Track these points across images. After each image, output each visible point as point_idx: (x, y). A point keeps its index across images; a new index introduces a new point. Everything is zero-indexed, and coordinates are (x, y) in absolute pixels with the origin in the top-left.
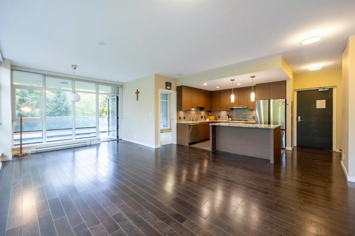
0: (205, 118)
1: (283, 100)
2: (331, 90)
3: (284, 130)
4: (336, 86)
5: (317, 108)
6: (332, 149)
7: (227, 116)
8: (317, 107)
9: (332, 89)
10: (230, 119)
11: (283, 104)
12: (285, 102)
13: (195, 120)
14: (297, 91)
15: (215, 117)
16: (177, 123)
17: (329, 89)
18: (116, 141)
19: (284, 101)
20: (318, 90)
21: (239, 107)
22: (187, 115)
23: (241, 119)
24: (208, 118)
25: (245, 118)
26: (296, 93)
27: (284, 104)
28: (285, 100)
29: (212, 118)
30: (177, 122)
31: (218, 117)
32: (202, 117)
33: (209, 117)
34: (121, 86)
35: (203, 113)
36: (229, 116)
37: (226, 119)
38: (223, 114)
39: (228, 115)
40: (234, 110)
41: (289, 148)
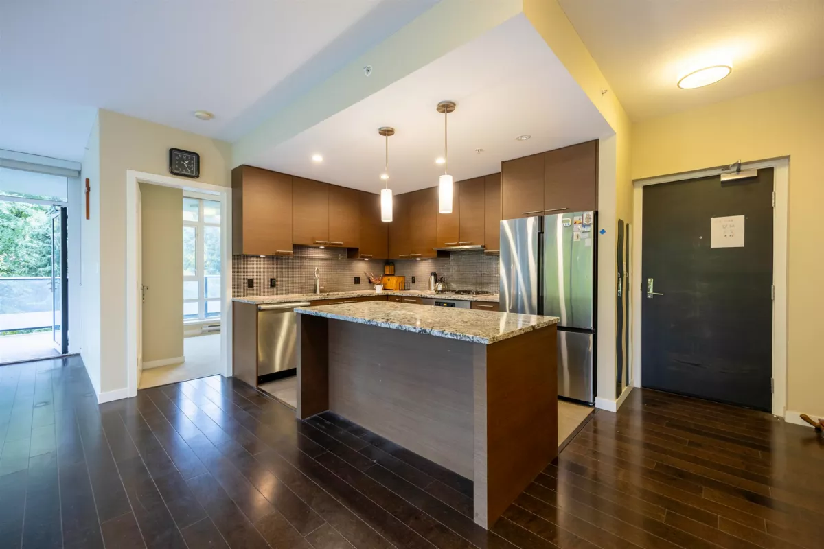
0: (370, 282)
1: (585, 214)
2: (766, 175)
3: (589, 331)
4: (788, 157)
5: (713, 246)
6: (768, 408)
7: (433, 277)
8: (715, 244)
9: (771, 171)
10: (440, 287)
11: (585, 229)
12: (592, 221)
13: (321, 291)
14: (645, 188)
15: (401, 279)
16: (233, 302)
17: (759, 171)
18: (60, 361)
19: (588, 219)
20: (719, 176)
21: (459, 245)
22: (287, 274)
23: (473, 288)
24: (380, 284)
25: (483, 284)
26: (638, 194)
27: (591, 229)
28: (591, 214)
29: (393, 282)
30: (233, 296)
31: (410, 281)
32: (357, 281)
33: (386, 279)
34: (77, 174)
35: (361, 268)
36: (439, 278)
37: (430, 288)
38: (424, 269)
39: (434, 274)
40: (452, 258)
41: (607, 402)
